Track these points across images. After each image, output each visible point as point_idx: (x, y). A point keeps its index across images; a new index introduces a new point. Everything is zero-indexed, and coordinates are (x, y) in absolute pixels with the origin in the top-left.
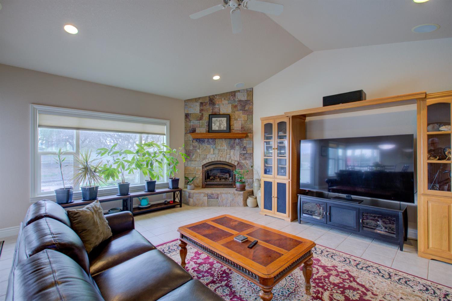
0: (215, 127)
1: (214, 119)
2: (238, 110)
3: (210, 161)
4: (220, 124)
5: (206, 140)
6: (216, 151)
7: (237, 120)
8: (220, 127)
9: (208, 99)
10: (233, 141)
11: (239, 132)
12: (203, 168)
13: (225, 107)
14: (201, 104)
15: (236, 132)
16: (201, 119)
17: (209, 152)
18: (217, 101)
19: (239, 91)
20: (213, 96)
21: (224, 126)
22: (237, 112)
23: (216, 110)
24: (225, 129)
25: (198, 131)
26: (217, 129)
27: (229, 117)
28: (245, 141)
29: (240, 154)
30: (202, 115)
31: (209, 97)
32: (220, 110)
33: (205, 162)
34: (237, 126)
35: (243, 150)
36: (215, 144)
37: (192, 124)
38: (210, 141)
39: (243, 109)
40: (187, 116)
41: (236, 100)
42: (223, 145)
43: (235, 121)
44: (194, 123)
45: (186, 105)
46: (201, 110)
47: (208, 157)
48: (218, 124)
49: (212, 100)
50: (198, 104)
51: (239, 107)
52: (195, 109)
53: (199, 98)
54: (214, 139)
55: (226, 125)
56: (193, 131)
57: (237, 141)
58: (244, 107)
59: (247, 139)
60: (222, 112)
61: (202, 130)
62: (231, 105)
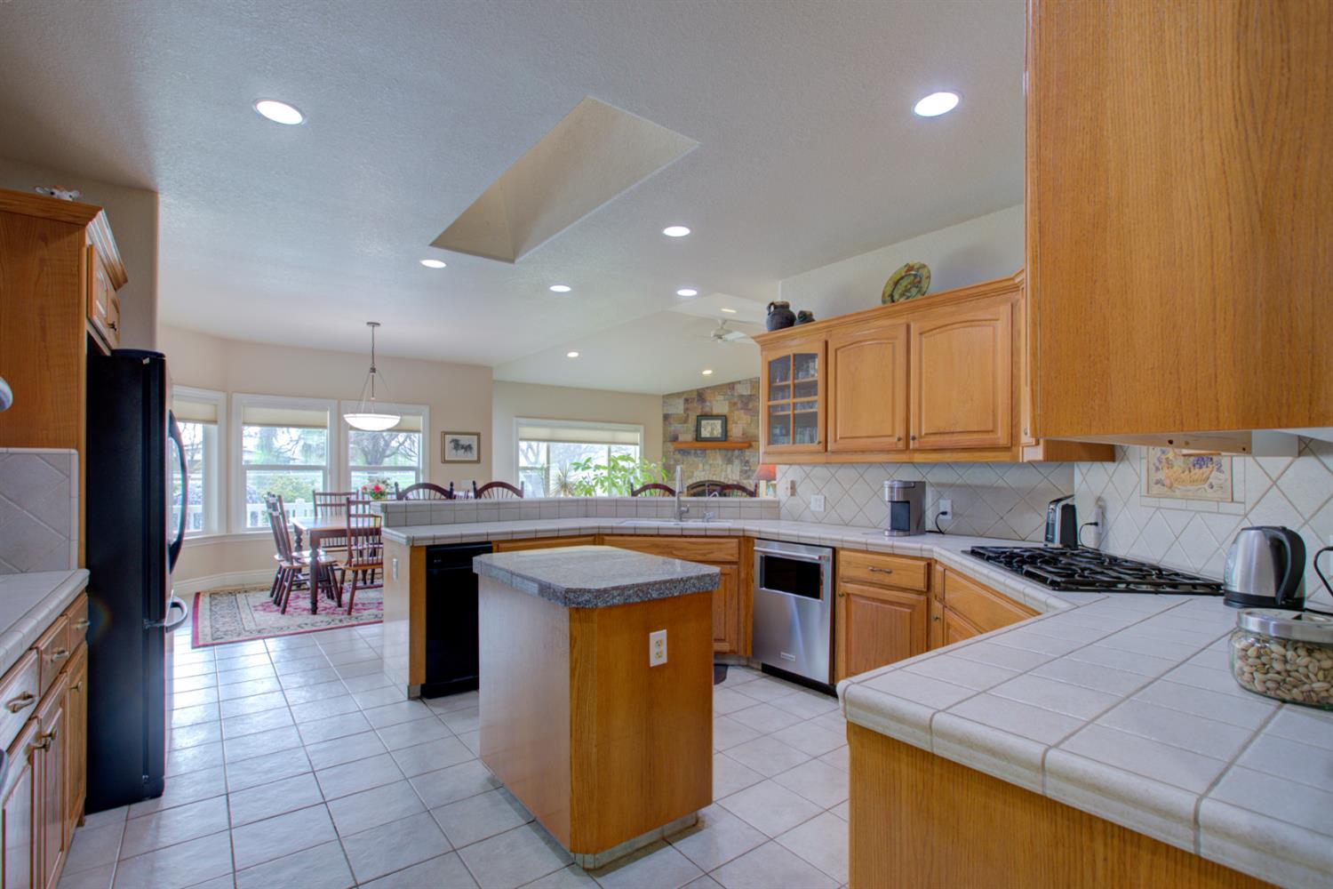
0: (705, 433)
1: (703, 422)
2: (737, 410)
3: (698, 480)
4: (713, 429)
5: (693, 451)
6: (707, 467)
7: (736, 423)
8: (712, 433)
9: (695, 393)
10: (730, 454)
11: (740, 440)
12: (688, 490)
13: (719, 406)
14: (686, 400)
15: (736, 440)
16: (685, 421)
17: (697, 468)
18: (708, 397)
19: (739, 382)
20: (703, 389)
21: (718, 432)
22: (736, 412)
23: (707, 410)
24: (719, 436)
25: (681, 438)
26: (708, 436)
27: (725, 419)
28: (747, 453)
29: (741, 471)
30: (688, 416)
31: (698, 390)
32: (712, 409)
33: (691, 482)
34: (736, 431)
35: (745, 466)
36: (705, 457)
37: (673, 428)
38: (699, 452)
39: (745, 407)
40: (666, 417)
41: (736, 394)
42: (717, 459)
43: (734, 425)
44: (676, 427)
45: (664, 402)
46: (686, 410)
47: (695, 475)
48: (709, 429)
49: (701, 395)
50: (681, 401)
51: (739, 405)
52: (678, 408)
53: (683, 393)
54: (704, 450)
55: (720, 431)
56: (675, 439)
57: (736, 452)
58: (747, 404)
59: (751, 450)
60: (715, 412)
61: (687, 436)
62: (727, 402)
